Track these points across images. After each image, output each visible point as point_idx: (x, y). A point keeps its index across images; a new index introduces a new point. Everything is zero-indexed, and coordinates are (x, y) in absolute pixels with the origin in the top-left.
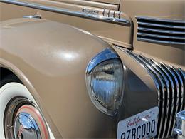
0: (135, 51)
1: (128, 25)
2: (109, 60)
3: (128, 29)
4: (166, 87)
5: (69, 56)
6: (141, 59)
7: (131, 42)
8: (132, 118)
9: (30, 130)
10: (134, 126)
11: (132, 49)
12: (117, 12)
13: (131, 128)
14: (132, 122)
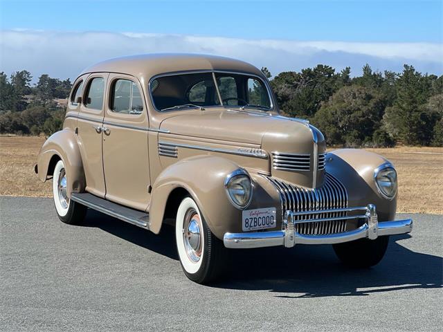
0: (273, 178)
1: (266, 158)
3: (267, 161)
4: (288, 201)
6: (275, 183)
7: (270, 170)
10: (255, 216)
11: (270, 176)
12: (260, 150)
13: (253, 217)
14: (254, 212)
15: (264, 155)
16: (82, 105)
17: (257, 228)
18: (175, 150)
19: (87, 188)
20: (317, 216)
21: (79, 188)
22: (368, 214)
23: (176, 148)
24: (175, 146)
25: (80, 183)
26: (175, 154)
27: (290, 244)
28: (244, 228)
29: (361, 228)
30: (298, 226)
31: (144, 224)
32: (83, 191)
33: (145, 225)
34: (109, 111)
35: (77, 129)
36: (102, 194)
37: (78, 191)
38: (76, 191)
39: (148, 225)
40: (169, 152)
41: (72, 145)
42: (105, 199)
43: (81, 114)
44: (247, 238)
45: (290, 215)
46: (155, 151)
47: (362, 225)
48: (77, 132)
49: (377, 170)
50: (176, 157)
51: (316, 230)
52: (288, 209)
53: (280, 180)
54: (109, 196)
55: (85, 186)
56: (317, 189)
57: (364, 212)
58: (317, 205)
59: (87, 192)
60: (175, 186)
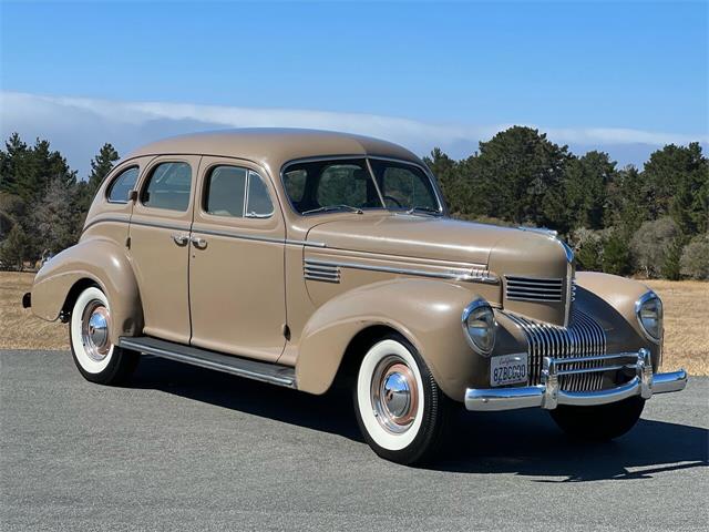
0: (505, 311)
1: (497, 284)
2: (480, 307)
3: (497, 288)
4: (537, 345)
5: (442, 307)
6: (511, 317)
7: (501, 302)
8: (504, 357)
9: (400, 392)
10: (505, 365)
11: (502, 308)
12: (486, 272)
13: (503, 366)
14: (503, 360)
15: (493, 279)
16: (138, 204)
17: (507, 382)
18: (334, 272)
19: (146, 329)
20: (571, 366)
21: (132, 330)
22: (641, 363)
23: (337, 269)
24: (335, 266)
25: (135, 321)
26: (335, 277)
27: (551, 405)
28: (493, 383)
29: (632, 382)
30: (562, 380)
31: (286, 381)
32: (139, 334)
33: (289, 382)
34: (203, 214)
35: (129, 239)
36: (185, 338)
37: (131, 334)
38: (128, 334)
39: (294, 382)
40: (323, 275)
41: (116, 262)
42: (190, 345)
43: (135, 217)
44: (495, 397)
45: (552, 364)
46: (296, 273)
47: (632, 378)
48: (128, 245)
49: (638, 303)
50: (338, 282)
51: (569, 386)
52: (546, 355)
53: (519, 315)
54: (196, 340)
55: (143, 325)
56: (569, 327)
57: (634, 360)
58: (572, 350)
59: (145, 335)
60: (369, 324)
